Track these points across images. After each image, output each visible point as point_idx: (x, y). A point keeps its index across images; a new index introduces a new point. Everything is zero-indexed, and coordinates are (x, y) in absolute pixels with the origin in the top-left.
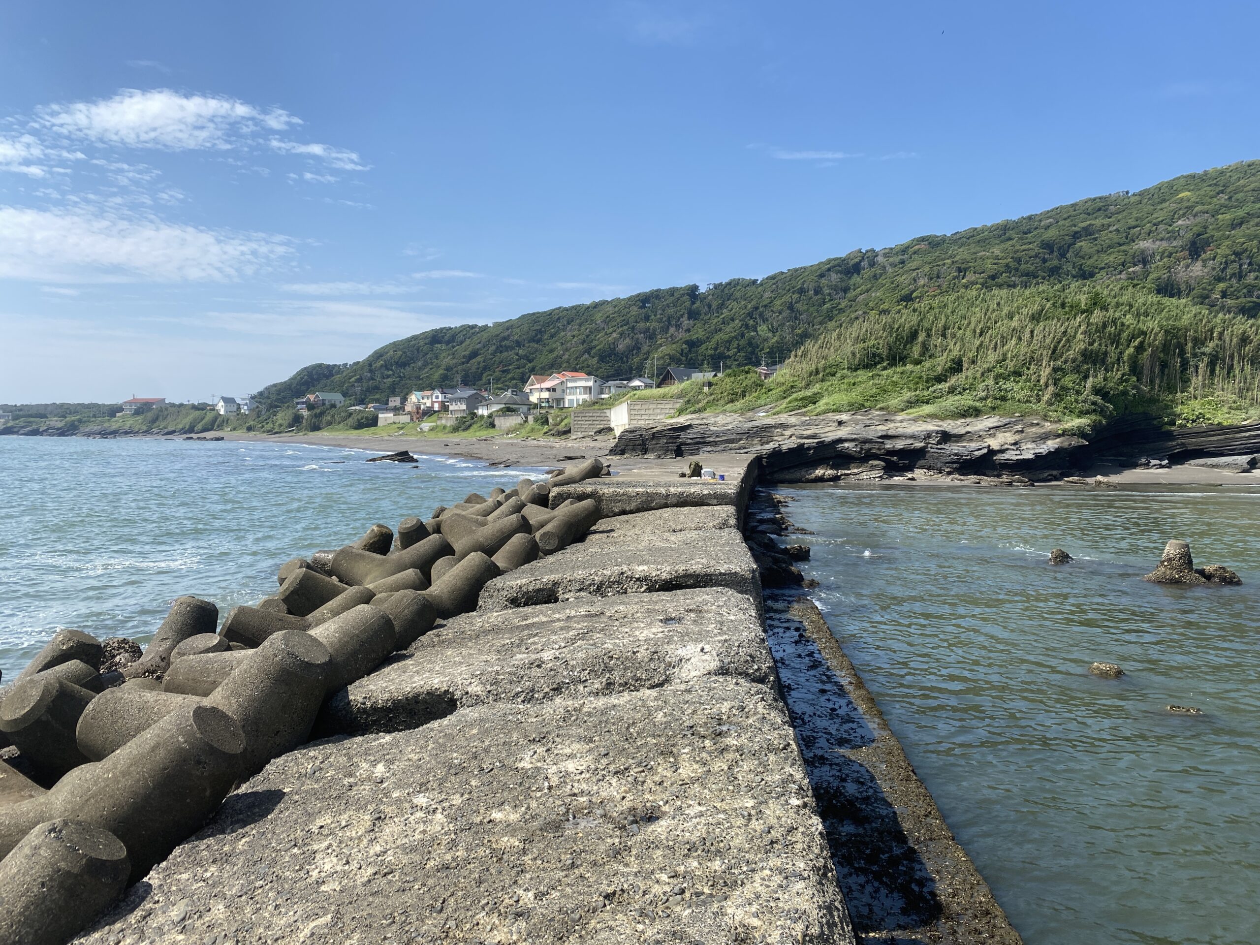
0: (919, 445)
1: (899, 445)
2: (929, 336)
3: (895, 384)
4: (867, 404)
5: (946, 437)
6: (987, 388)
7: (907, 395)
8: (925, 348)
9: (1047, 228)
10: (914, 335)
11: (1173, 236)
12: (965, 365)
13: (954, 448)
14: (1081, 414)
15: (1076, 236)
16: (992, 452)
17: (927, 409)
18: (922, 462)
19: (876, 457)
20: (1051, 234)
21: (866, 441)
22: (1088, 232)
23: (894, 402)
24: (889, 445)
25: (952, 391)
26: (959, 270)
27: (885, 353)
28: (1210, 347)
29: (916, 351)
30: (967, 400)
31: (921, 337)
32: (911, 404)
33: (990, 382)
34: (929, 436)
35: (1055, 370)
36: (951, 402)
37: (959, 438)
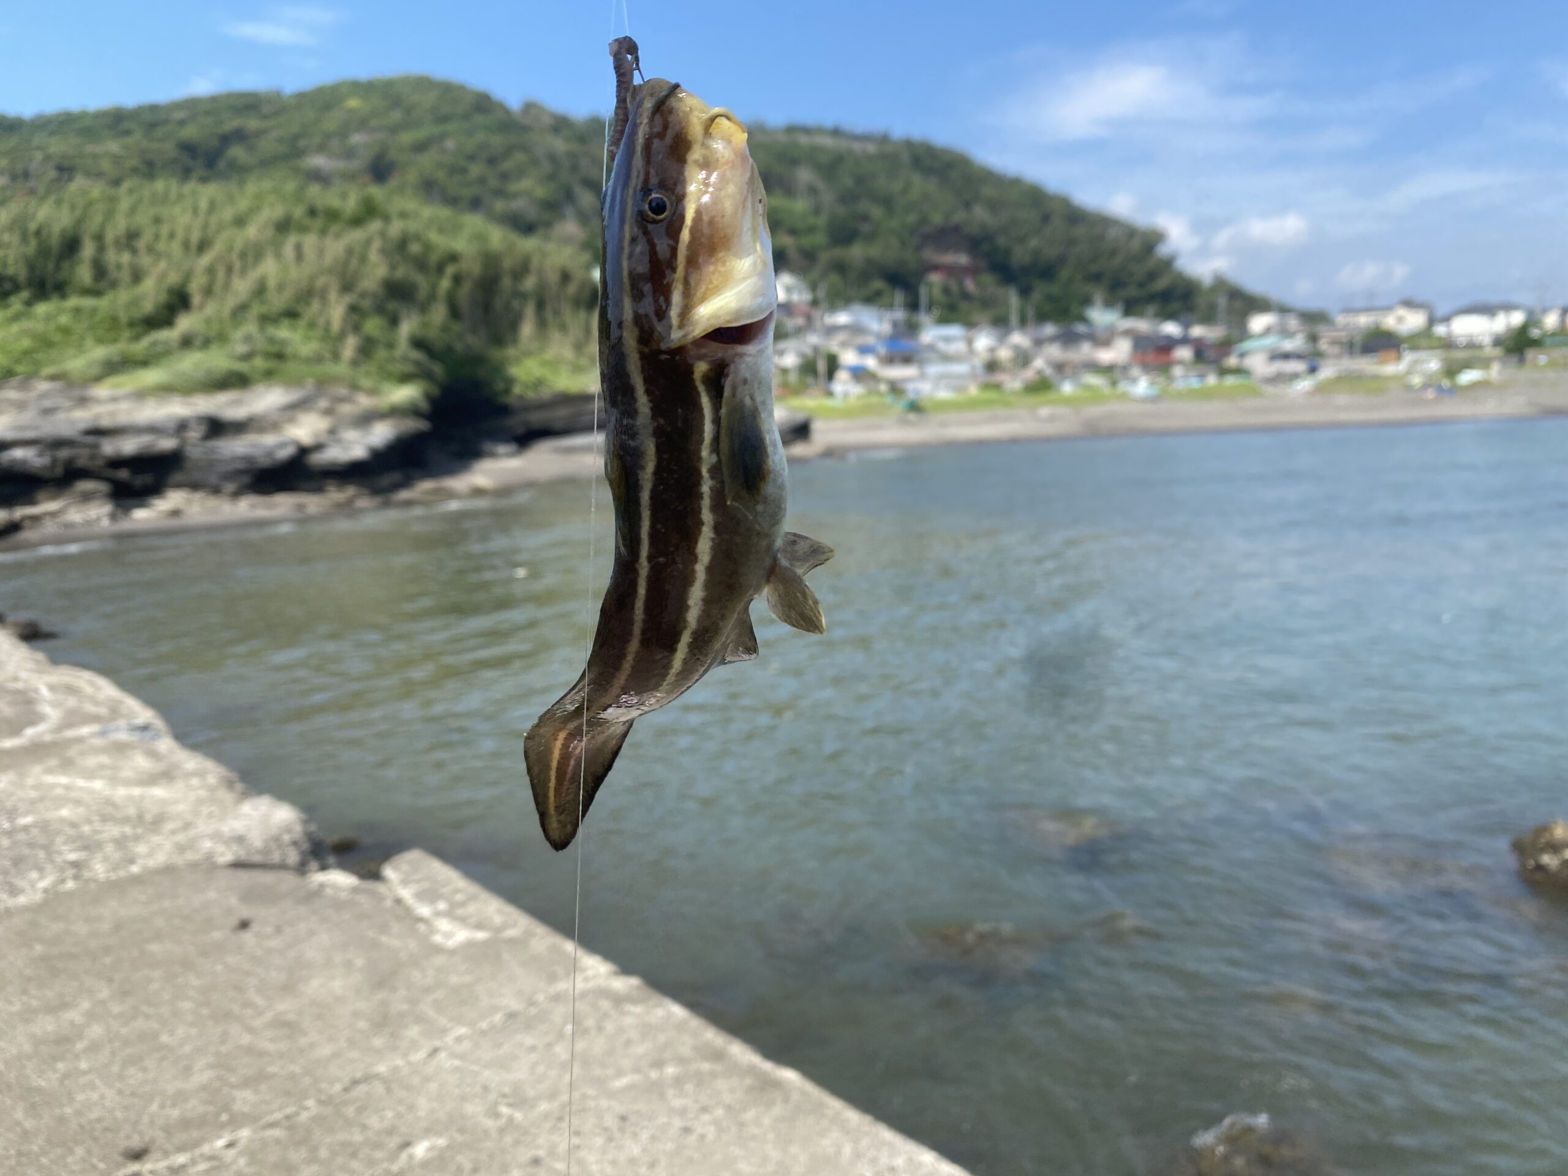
0: (167, 444)
1: (129, 446)
2: (101, 248)
3: (66, 331)
4: (20, 368)
5: (216, 427)
6: (248, 339)
7: (99, 353)
8: (100, 271)
9: (182, 123)
10: (71, 246)
11: (349, 153)
12: (196, 300)
13: (236, 447)
14: (404, 379)
15: (226, 140)
16: (304, 451)
17: (151, 377)
18: (178, 477)
19: (83, 474)
20: (190, 132)
21: (58, 443)
22: (239, 136)
23: (77, 363)
24: (109, 448)
25: (187, 342)
26: (61, 169)
27: (22, 274)
28: (529, 283)
29: (84, 274)
30: (218, 360)
31: (88, 250)
32: (113, 368)
33: (251, 327)
34: (182, 426)
35: (353, 309)
36: (192, 363)
37: (239, 427)
